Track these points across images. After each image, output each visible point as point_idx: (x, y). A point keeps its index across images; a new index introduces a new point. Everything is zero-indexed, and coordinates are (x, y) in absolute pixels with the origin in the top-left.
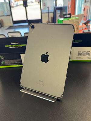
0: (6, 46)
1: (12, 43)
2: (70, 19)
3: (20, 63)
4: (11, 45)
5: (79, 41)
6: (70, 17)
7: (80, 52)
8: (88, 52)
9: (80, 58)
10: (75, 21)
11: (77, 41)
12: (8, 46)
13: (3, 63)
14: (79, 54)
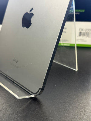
9: (82, 40)
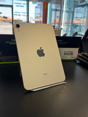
0: (7, 42)
1: (12, 40)
3: (16, 60)
4: (12, 41)
7: (66, 52)
8: (71, 52)
11: (64, 43)
12: (8, 42)
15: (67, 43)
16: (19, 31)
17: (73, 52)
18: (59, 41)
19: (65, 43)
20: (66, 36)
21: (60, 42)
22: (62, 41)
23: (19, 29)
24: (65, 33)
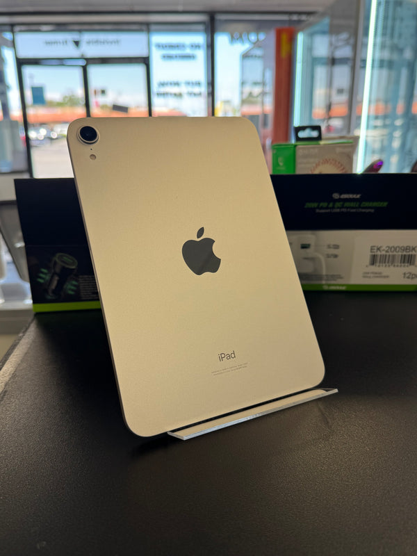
2: (322, 143)
5: (375, 204)
6: (319, 138)
7: (378, 249)
8: (407, 249)
10: (338, 150)
11: (370, 206)
13: (70, 287)
14: (373, 260)
15: (385, 204)
16: (93, 156)
17: (414, 249)
18: (344, 196)
19: (377, 209)
20: (382, 171)
21: (347, 204)
22: (358, 196)
23: (95, 148)
24: (376, 158)
